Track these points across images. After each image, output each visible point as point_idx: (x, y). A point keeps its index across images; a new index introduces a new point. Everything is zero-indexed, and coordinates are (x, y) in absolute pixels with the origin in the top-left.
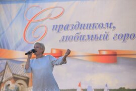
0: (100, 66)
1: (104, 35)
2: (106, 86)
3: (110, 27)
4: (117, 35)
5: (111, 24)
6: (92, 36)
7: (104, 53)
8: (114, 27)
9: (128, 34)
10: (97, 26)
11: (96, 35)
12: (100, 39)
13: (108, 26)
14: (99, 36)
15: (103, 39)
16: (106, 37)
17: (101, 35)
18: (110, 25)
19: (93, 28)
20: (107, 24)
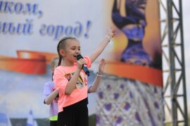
0: (19, 79)
1: (25, 25)
2: (31, 113)
3: (34, 12)
4: (45, 26)
5: (35, 6)
6: (5, 24)
7: (26, 56)
8: (40, 12)
9: (62, 27)
10: (13, 8)
11: (11, 24)
12: (18, 31)
13: (29, 10)
14: (16, 26)
15: (24, 31)
16: (27, 29)
17: (19, 25)
18: (33, 8)
19: (5, 9)
20: (28, 5)
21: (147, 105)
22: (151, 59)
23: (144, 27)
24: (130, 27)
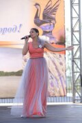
21: (54, 64)
22: (57, 40)
23: (54, 24)
24: (45, 25)
